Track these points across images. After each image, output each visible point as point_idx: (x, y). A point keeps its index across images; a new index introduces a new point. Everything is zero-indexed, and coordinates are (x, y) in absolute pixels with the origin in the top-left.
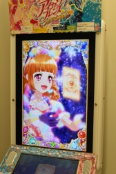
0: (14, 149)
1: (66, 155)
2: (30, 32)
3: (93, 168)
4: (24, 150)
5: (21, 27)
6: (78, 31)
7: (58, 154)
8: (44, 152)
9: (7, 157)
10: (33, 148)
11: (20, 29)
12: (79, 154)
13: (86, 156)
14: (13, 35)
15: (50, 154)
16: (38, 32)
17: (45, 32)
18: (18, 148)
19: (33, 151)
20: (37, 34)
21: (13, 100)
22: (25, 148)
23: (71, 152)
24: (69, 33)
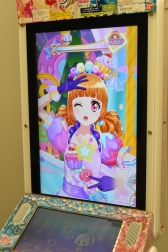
0: (28, 200)
1: (103, 212)
2: (46, 20)
3: (142, 235)
4: (42, 201)
5: (33, 12)
6: (120, 12)
7: (91, 209)
8: (70, 206)
9: (16, 212)
10: (55, 200)
11: (31, 16)
12: (124, 211)
13: (135, 215)
14: (22, 25)
15: (80, 209)
16: (59, 19)
17: (68, 18)
18: (34, 199)
19: (55, 204)
20: (57, 22)
21: (26, 126)
22: (44, 199)
23: (112, 208)
24: (105, 16)
